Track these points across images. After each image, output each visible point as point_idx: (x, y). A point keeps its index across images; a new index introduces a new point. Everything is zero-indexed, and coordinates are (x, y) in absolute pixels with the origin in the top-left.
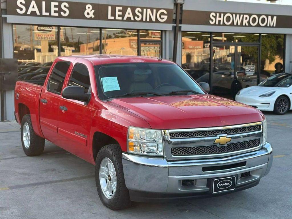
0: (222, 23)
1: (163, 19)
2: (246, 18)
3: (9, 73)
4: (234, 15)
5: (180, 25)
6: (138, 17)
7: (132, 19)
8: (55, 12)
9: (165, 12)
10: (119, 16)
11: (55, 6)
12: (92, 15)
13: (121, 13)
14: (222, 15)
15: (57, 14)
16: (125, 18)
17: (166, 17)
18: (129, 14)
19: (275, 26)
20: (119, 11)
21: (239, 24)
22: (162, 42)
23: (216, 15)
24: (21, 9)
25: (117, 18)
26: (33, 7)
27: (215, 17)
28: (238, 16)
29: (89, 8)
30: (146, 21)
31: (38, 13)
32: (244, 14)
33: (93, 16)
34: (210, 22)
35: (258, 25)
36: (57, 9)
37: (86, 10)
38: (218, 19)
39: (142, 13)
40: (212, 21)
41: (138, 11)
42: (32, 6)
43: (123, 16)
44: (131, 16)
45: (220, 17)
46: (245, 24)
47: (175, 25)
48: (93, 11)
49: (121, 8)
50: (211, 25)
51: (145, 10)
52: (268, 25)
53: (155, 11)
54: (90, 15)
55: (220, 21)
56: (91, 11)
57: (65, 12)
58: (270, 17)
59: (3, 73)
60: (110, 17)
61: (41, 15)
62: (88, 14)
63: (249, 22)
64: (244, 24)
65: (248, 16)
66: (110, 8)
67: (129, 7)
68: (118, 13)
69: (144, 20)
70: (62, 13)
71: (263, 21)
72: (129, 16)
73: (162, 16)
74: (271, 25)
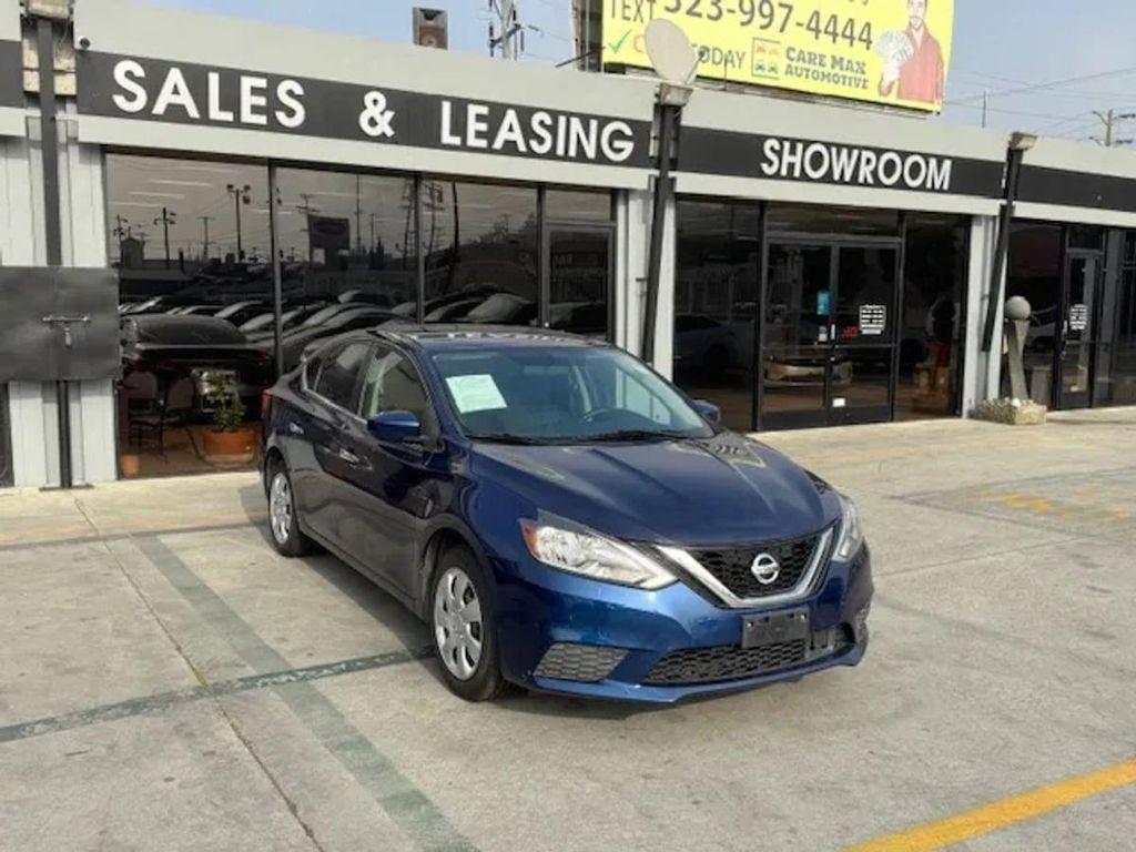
1: (619, 151)
3: (85, 319)
5: (672, 175)
6: (541, 141)
7: (522, 148)
8: (255, 110)
9: (628, 131)
10: (479, 135)
11: (255, 91)
12: (384, 127)
13: (483, 127)
15: (262, 120)
16: (498, 144)
17: (628, 147)
19: (946, 186)
20: (479, 118)
21: (848, 177)
22: (614, 229)
24: (131, 97)
25: (472, 141)
26: (176, 91)
27: (779, 154)
29: (375, 102)
30: (566, 158)
31: (193, 112)
33: (390, 132)
34: (765, 167)
35: (902, 184)
36: (262, 101)
37: (364, 107)
39: (553, 130)
40: (771, 164)
41: (542, 124)
42: (173, 86)
43: (490, 135)
44: (517, 136)
45: (792, 152)
46: (866, 180)
47: (655, 172)
48: (389, 115)
49: (484, 110)
50: (765, 176)
51: (562, 120)
52: (928, 185)
53: (594, 124)
54: (378, 127)
55: (791, 166)
56: (382, 113)
57: (291, 113)
59: (63, 318)
60: (447, 138)
61: (205, 120)
62: (373, 122)
66: (446, 107)
67: (512, 107)
68: (473, 126)
69: (560, 151)
70: (281, 116)
71: (915, 171)
72: (510, 136)
73: (617, 144)
74: (938, 186)
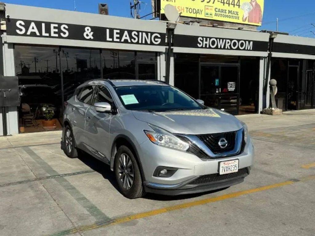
0: (208, 46)
1: (157, 41)
2: (228, 42)
3: (9, 90)
4: (218, 40)
5: (172, 47)
6: (135, 39)
7: (129, 41)
8: (55, 33)
9: (159, 36)
10: (117, 38)
11: (55, 28)
12: (91, 36)
13: (118, 36)
14: (208, 39)
15: (57, 35)
16: (123, 40)
17: (159, 40)
18: (126, 36)
19: (251, 49)
20: (117, 33)
21: (222, 47)
23: (203, 39)
24: (21, 30)
25: (115, 40)
26: (33, 28)
27: (202, 41)
28: (221, 40)
29: (88, 30)
30: (142, 44)
31: (38, 34)
32: (226, 39)
33: (92, 38)
34: (198, 45)
35: (238, 49)
36: (56, 30)
37: (85, 31)
38: (205, 42)
39: (138, 36)
40: (200, 44)
41: (135, 34)
43: (120, 38)
44: (128, 38)
45: (206, 41)
46: (228, 48)
47: (167, 47)
48: (92, 33)
49: (118, 31)
50: (198, 47)
51: (140, 33)
52: (246, 49)
53: (149, 34)
54: (89, 36)
55: (206, 45)
56: (90, 33)
57: (65, 33)
58: (247, 42)
59: (3, 90)
60: (108, 39)
61: (41, 36)
62: (87, 35)
63: (230, 46)
64: (226, 48)
65: (229, 41)
66: (108, 31)
67: (126, 30)
68: (115, 36)
69: (140, 42)
70: (62, 34)
71: (242, 45)
72: (126, 38)
73: (156, 40)
74: (249, 49)
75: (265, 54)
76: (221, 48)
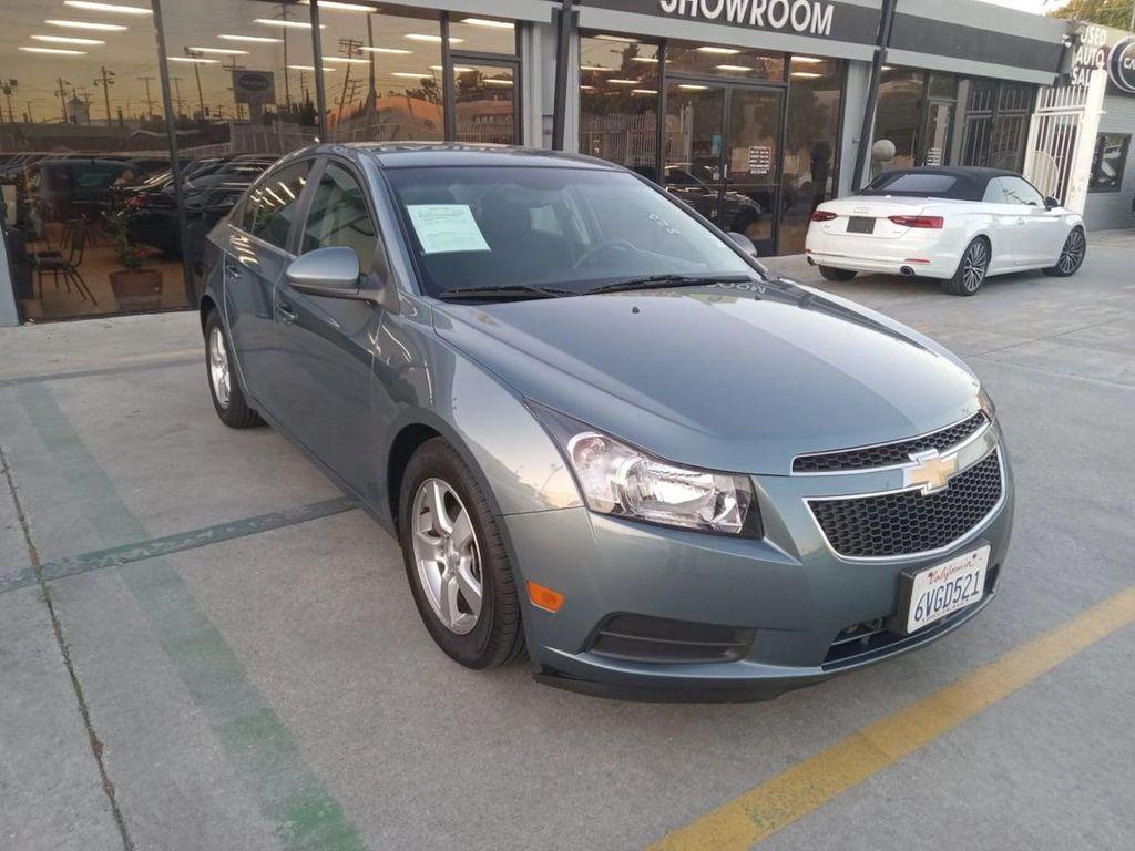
5: (575, 8)
19: (827, 33)
22: (519, 64)
47: (559, 6)
50: (662, 13)
52: (813, 30)
64: (753, 22)
74: (820, 31)
75: (865, 52)
76: (734, 23)
